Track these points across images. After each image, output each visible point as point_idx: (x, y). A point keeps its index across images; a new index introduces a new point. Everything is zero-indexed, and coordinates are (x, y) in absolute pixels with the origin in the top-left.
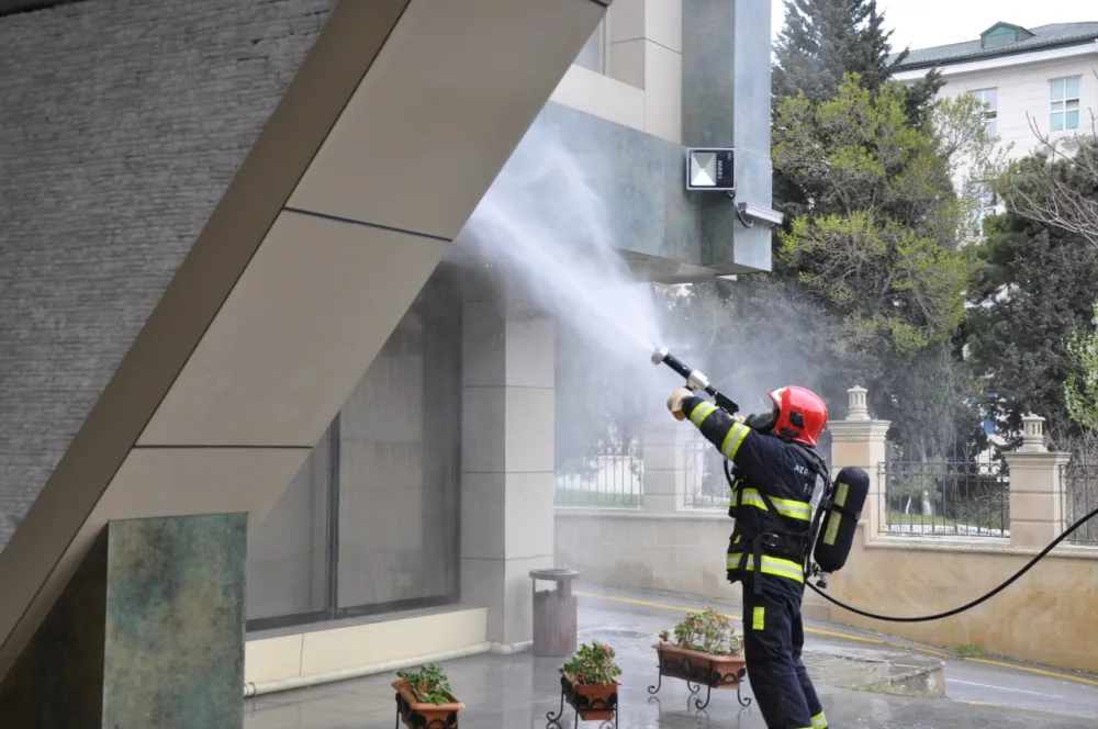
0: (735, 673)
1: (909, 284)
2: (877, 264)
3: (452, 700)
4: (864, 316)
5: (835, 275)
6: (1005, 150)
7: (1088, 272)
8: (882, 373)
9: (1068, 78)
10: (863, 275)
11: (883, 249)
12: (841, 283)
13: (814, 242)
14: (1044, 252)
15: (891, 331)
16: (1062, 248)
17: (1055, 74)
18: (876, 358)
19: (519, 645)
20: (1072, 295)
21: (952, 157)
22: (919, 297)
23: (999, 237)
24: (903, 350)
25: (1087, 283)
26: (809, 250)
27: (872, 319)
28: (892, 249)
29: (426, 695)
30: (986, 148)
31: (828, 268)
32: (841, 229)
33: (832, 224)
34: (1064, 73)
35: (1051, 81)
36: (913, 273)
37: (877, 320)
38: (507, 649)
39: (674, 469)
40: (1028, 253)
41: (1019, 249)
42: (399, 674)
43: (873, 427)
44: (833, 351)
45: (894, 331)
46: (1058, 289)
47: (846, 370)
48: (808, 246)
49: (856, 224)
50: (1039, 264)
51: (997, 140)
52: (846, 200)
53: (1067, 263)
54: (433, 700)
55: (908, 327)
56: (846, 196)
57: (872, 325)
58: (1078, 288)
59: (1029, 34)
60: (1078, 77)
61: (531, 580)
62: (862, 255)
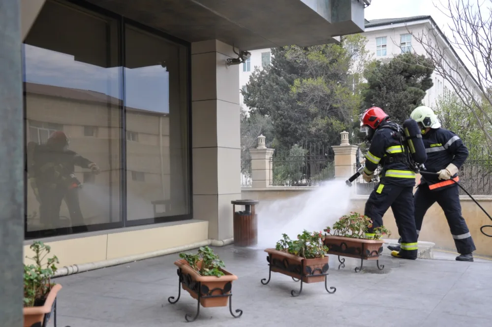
0: (377, 250)
1: (339, 105)
2: (326, 98)
3: (226, 273)
4: (322, 118)
5: (310, 102)
6: (371, 56)
7: (400, 102)
8: (328, 140)
9: (382, 37)
10: (320, 102)
11: (329, 92)
12: (312, 105)
13: (303, 89)
14: (385, 95)
15: (332, 124)
16: (391, 93)
17: (378, 36)
18: (326, 134)
19: (226, 241)
20: (394, 111)
21: (353, 58)
22: (342, 110)
23: (366, 91)
24: (336, 131)
25: (400, 106)
26: (301, 92)
27: (324, 119)
28: (332, 92)
29: (208, 270)
30: (364, 54)
31: (308, 99)
32: (313, 83)
33: (310, 82)
34: (381, 35)
35: (377, 38)
36: (340, 102)
37: (327, 120)
38: (220, 243)
39: (265, 169)
40: (378, 96)
41: (375, 94)
42: (181, 256)
43: (352, 148)
44: (310, 132)
45: (333, 123)
46: (390, 109)
47: (315, 139)
48: (301, 90)
49: (319, 82)
50: (383, 99)
51: (368, 52)
52: (314, 73)
53: (393, 99)
54: (214, 274)
55: (338, 122)
56: (314, 71)
57: (324, 122)
58: (397, 108)
59: (368, 22)
60: (386, 37)
61: (232, 205)
62: (321, 94)
